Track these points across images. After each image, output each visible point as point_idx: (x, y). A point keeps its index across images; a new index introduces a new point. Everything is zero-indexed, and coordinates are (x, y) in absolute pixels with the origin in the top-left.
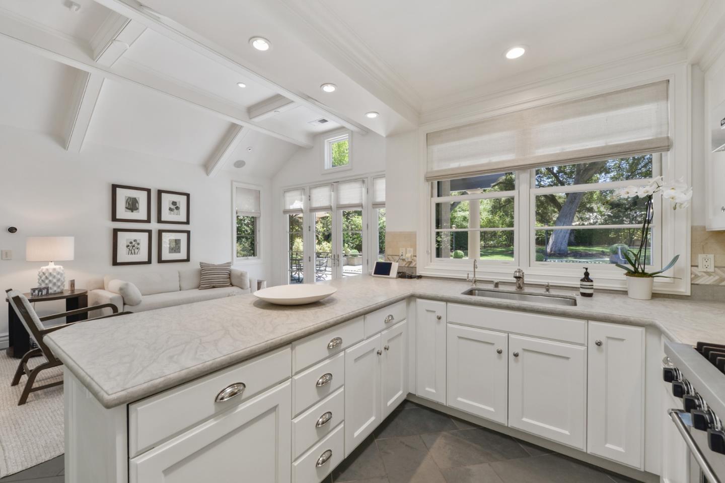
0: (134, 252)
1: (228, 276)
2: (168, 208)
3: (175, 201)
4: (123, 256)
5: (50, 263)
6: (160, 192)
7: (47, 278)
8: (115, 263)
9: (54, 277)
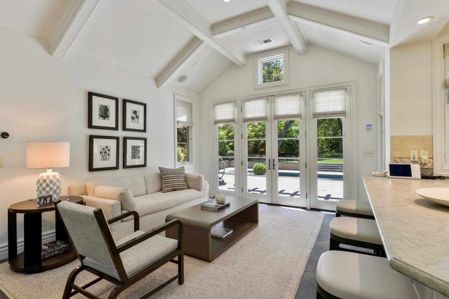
0: (106, 158)
1: (184, 179)
2: (131, 117)
3: (136, 110)
4: (98, 163)
5: (48, 170)
6: (125, 101)
7: (48, 185)
8: (91, 169)
9: (54, 184)
